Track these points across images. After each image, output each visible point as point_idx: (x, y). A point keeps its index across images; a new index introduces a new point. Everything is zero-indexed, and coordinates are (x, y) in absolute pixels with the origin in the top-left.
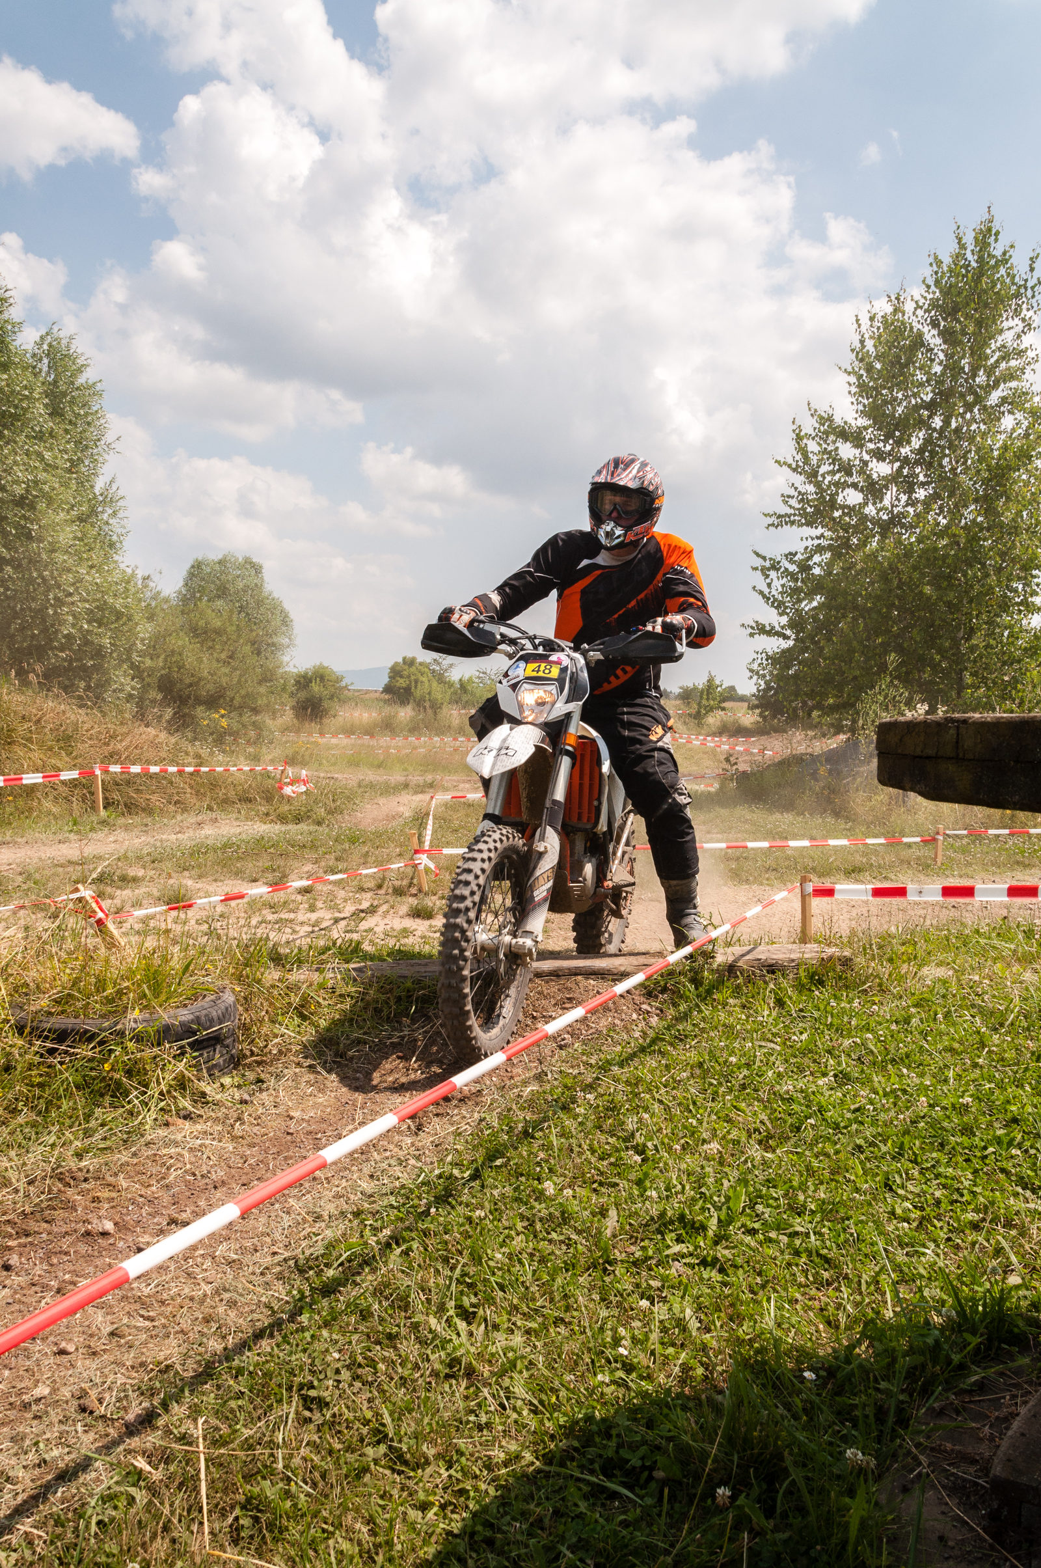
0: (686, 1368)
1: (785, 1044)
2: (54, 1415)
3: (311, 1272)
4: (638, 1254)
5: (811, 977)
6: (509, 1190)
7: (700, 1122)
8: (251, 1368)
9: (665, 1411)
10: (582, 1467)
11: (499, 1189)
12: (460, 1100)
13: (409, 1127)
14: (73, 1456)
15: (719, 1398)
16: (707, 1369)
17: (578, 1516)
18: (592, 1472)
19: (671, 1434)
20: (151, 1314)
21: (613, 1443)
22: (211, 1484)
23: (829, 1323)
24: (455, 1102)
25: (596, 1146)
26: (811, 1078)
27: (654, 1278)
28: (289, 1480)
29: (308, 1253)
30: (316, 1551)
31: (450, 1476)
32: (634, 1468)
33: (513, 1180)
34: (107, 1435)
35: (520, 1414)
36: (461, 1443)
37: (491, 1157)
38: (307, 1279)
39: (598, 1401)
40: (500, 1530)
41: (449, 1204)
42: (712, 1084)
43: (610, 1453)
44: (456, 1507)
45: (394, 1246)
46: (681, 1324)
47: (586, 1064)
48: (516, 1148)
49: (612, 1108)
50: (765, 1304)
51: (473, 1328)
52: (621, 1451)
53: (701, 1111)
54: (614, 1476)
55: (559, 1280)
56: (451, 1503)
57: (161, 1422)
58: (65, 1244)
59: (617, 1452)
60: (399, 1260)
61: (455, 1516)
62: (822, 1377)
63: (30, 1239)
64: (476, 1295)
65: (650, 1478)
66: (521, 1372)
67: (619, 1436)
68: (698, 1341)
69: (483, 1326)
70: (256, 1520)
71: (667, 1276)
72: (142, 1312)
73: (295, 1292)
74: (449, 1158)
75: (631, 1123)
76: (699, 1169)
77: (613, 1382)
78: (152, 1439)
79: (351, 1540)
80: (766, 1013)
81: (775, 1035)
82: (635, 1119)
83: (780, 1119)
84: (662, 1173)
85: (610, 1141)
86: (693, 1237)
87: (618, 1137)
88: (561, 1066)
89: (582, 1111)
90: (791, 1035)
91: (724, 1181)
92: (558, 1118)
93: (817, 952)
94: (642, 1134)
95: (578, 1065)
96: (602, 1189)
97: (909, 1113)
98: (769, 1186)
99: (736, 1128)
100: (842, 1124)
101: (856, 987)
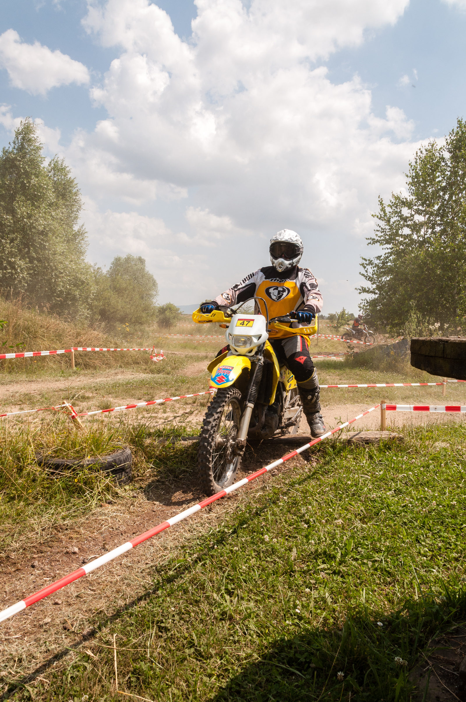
0: (325, 619)
1: (372, 476)
2: (53, 631)
3: (163, 572)
4: (305, 568)
5: (385, 446)
6: (249, 538)
7: (334, 510)
8: (137, 613)
9: (316, 637)
10: (279, 661)
11: (245, 538)
12: (228, 498)
13: (206, 510)
14: (61, 648)
15: (340, 632)
16: (335, 620)
17: (277, 682)
18: (283, 663)
19: (318, 648)
20: (94, 588)
21: (292, 651)
22: (119, 662)
23: (389, 601)
24: (226, 499)
25: (288, 520)
26: (384, 492)
27: (312, 579)
28: (152, 662)
29: (161, 564)
30: (163, 693)
31: (221, 663)
32: (302, 662)
33: (251, 534)
34: (75, 640)
35: (252, 637)
36: (226, 648)
37: (241, 524)
38: (161, 575)
39: (286, 632)
40: (243, 687)
41: (223, 544)
42: (339, 493)
43: (291, 655)
44: (224, 676)
45: (199, 562)
46: (324, 600)
47: (284, 483)
48: (252, 520)
49: (295, 503)
50: (361, 592)
51: (232, 598)
52: (296, 655)
53: (334, 505)
54: (293, 665)
55: (270, 579)
56: (222, 675)
57: (98, 635)
58: (58, 557)
59: (294, 655)
60: (201, 568)
61: (223, 680)
62: (386, 625)
63: (43, 554)
64: (234, 584)
65: (309, 667)
66: (253, 619)
67: (295, 648)
68: (331, 607)
69: (237, 598)
70: (138, 679)
71: (318, 578)
72: (90, 587)
73: (155, 581)
74: (223, 524)
75: (303, 510)
76: (333, 531)
77: (293, 624)
78: (94, 642)
79: (178, 689)
80: (365, 462)
81: (368, 472)
82: (305, 508)
83: (369, 509)
84: (317, 532)
85: (294, 518)
86: (330, 561)
87: (298, 516)
88: (273, 484)
89: (282, 504)
90: (375, 472)
91: (344, 536)
92: (271, 507)
93: (388, 435)
94: (308, 515)
95: (280, 484)
96: (290, 539)
97: (427, 508)
98: (364, 540)
99: (350, 513)
100: (398, 512)
101: (405, 451)
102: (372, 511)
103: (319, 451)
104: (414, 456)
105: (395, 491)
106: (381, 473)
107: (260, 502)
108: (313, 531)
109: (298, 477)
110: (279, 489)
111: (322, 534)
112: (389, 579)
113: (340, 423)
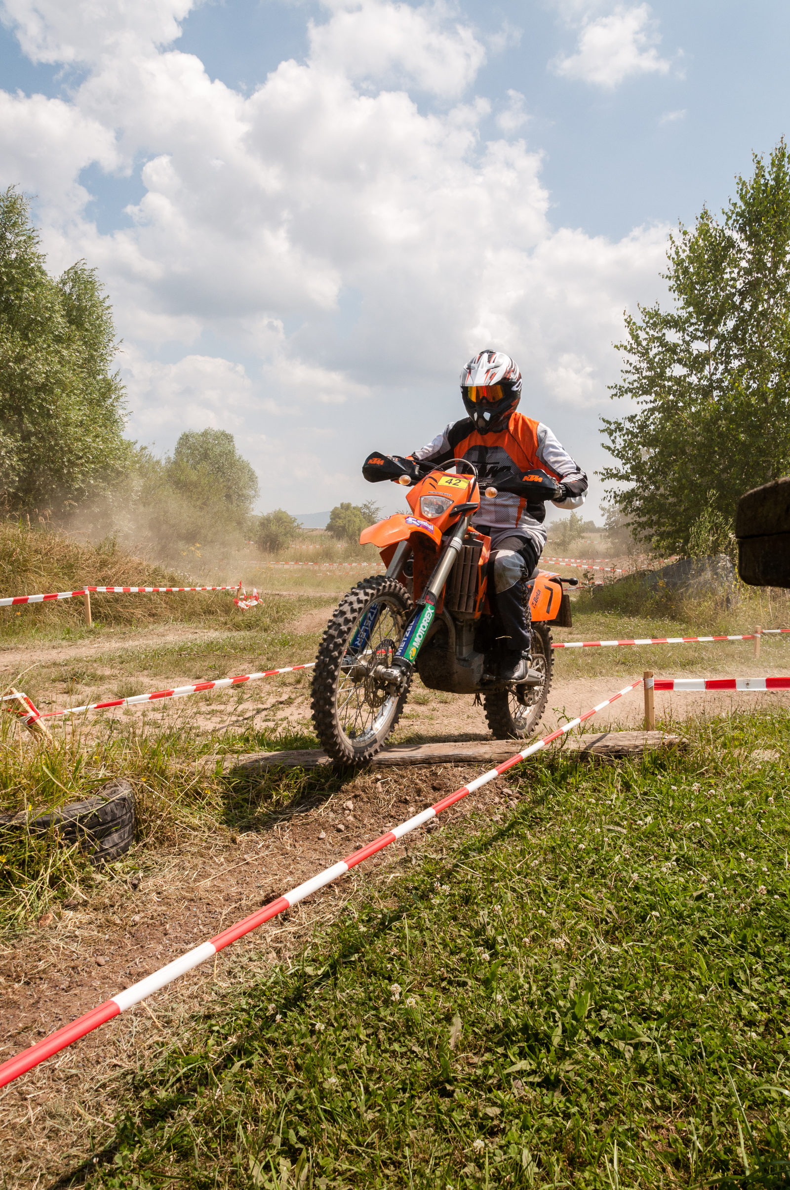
1: (631, 827)
5: (654, 761)
26: (655, 863)
42: (562, 870)
47: (449, 848)
53: (551, 899)
76: (546, 965)
80: (614, 796)
81: (622, 818)
82: (486, 912)
83: (625, 908)
84: (511, 970)
85: (462, 933)
86: (537, 1050)
87: (472, 928)
88: (426, 851)
89: (438, 902)
90: (636, 818)
91: (570, 978)
92: (416, 908)
93: (658, 739)
94: (493, 926)
95: (442, 850)
96: (451, 988)
97: (749, 901)
98: (614, 986)
99: (585, 918)
100: (685, 913)
101: (694, 771)
102: (631, 911)
103: (524, 775)
104: (712, 781)
105: (677, 860)
106: (649, 819)
107: (395, 895)
108: (503, 966)
109: (479, 834)
110: (437, 863)
111: (521, 975)
112: (673, 1097)
113: (564, 719)
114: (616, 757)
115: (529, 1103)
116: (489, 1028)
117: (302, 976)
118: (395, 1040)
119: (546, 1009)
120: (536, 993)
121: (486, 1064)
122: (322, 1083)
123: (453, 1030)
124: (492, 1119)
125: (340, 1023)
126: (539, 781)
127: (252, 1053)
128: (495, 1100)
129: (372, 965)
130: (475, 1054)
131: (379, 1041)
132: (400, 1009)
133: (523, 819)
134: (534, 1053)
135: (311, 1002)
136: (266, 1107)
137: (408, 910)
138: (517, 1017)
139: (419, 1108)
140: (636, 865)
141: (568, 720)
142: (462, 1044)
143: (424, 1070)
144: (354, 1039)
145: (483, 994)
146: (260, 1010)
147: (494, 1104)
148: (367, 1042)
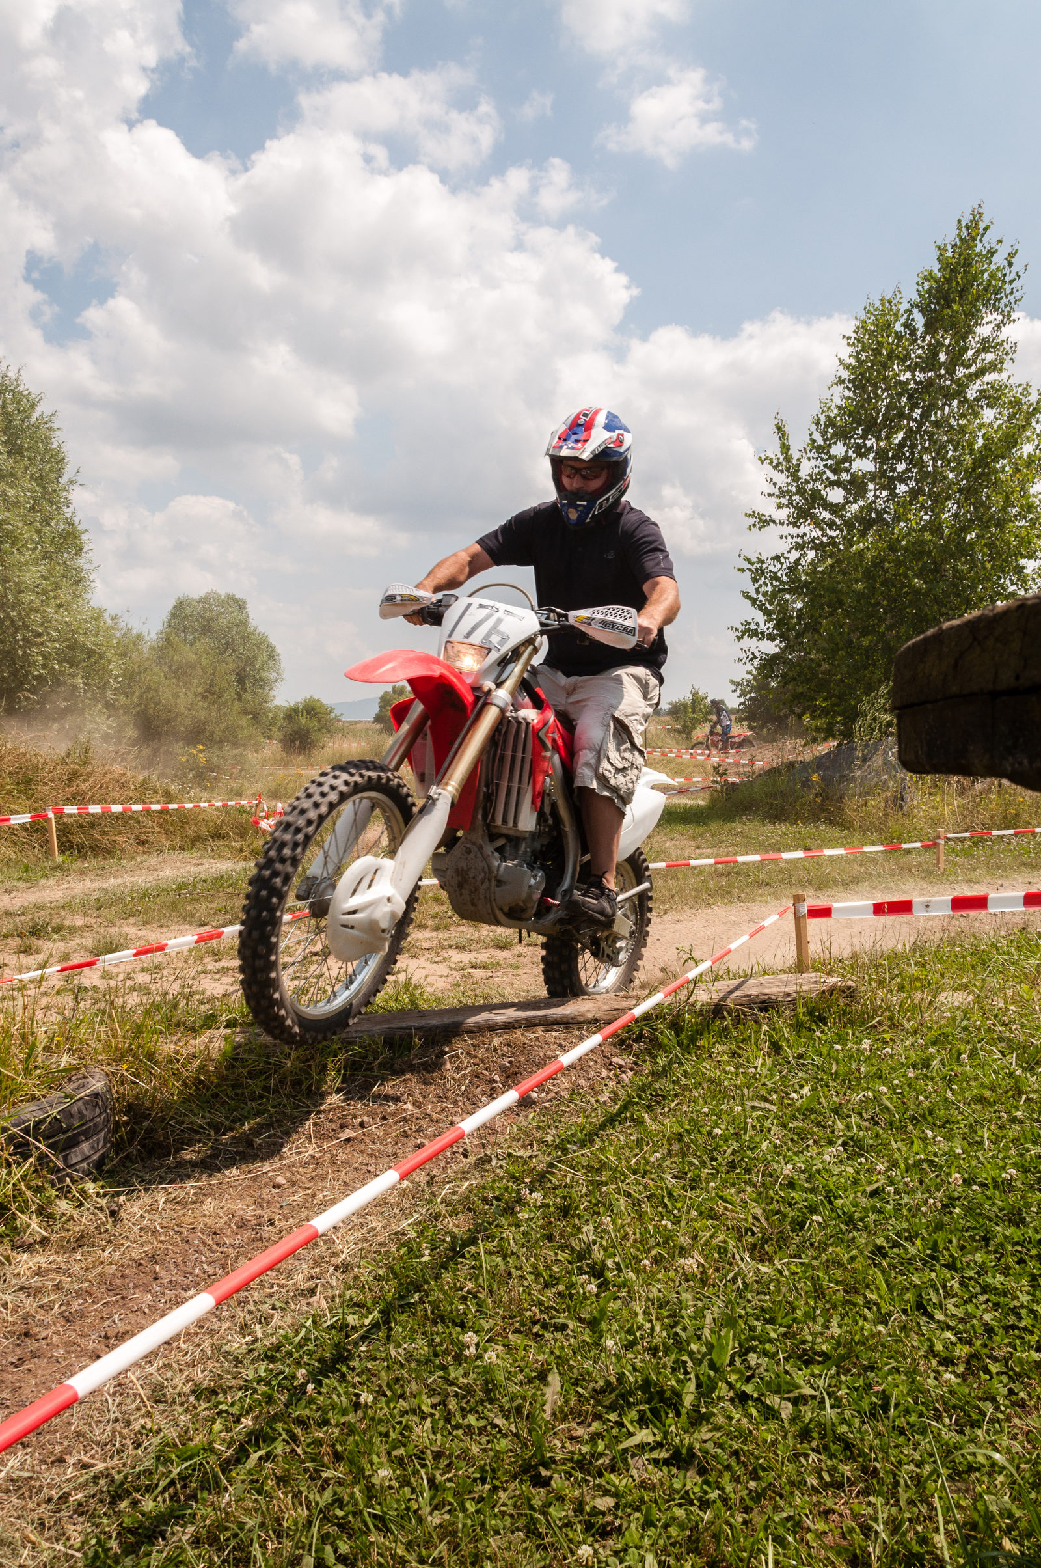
1: (782, 1102)
5: (810, 1013)
26: (815, 1150)
47: (541, 1142)
76: (674, 1296)
80: (759, 1062)
81: (769, 1091)
82: (591, 1227)
83: (777, 1212)
84: (626, 1304)
85: (559, 1258)
86: (663, 1414)
87: (573, 1249)
88: (510, 1147)
89: (527, 1216)
90: (789, 1090)
91: (706, 1312)
92: (497, 1226)
93: (816, 982)
94: (602, 1245)
95: (531, 1145)
96: (547, 1335)
97: (939, 1194)
98: (765, 1319)
99: (724, 1228)
100: (857, 1215)
101: (863, 1023)
103: (639, 1038)
104: (887, 1036)
105: (844, 1144)
106: (806, 1091)
107: (469, 1209)
108: (615, 1299)
109: (580, 1120)
110: (525, 1163)
111: (640, 1312)
112: (846, 1469)
113: (691, 962)
114: (762, 1010)
115: (653, 1488)
116: (597, 1386)
117: (342, 1327)
118: (470, 1411)
119: (673, 1357)
120: (661, 1334)
121: (594, 1438)
122: (370, 1476)
123: (548, 1391)
124: (603, 1514)
125: (394, 1391)
126: (660, 1046)
127: (274, 1439)
128: (607, 1486)
129: (438, 1307)
130: (579, 1424)
131: (449, 1412)
132: (477, 1367)
133: (640, 1097)
134: (659, 1418)
135: (355, 1363)
136: (295, 1515)
137: (486, 1229)
138: (635, 1369)
139: (504, 1505)
140: (790, 1154)
141: (697, 964)
142: (562, 1411)
143: (511, 1451)
144: (414, 1412)
145: (589, 1340)
146: (285, 1378)
147: (606, 1493)
148: (432, 1415)
